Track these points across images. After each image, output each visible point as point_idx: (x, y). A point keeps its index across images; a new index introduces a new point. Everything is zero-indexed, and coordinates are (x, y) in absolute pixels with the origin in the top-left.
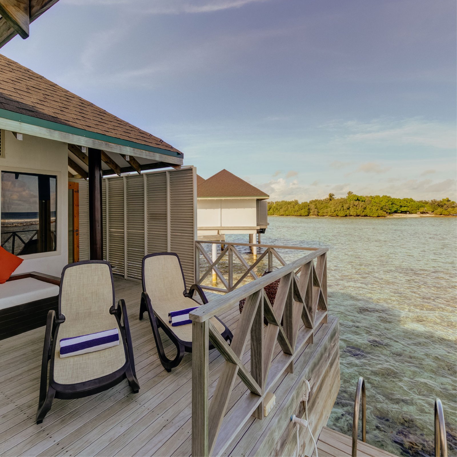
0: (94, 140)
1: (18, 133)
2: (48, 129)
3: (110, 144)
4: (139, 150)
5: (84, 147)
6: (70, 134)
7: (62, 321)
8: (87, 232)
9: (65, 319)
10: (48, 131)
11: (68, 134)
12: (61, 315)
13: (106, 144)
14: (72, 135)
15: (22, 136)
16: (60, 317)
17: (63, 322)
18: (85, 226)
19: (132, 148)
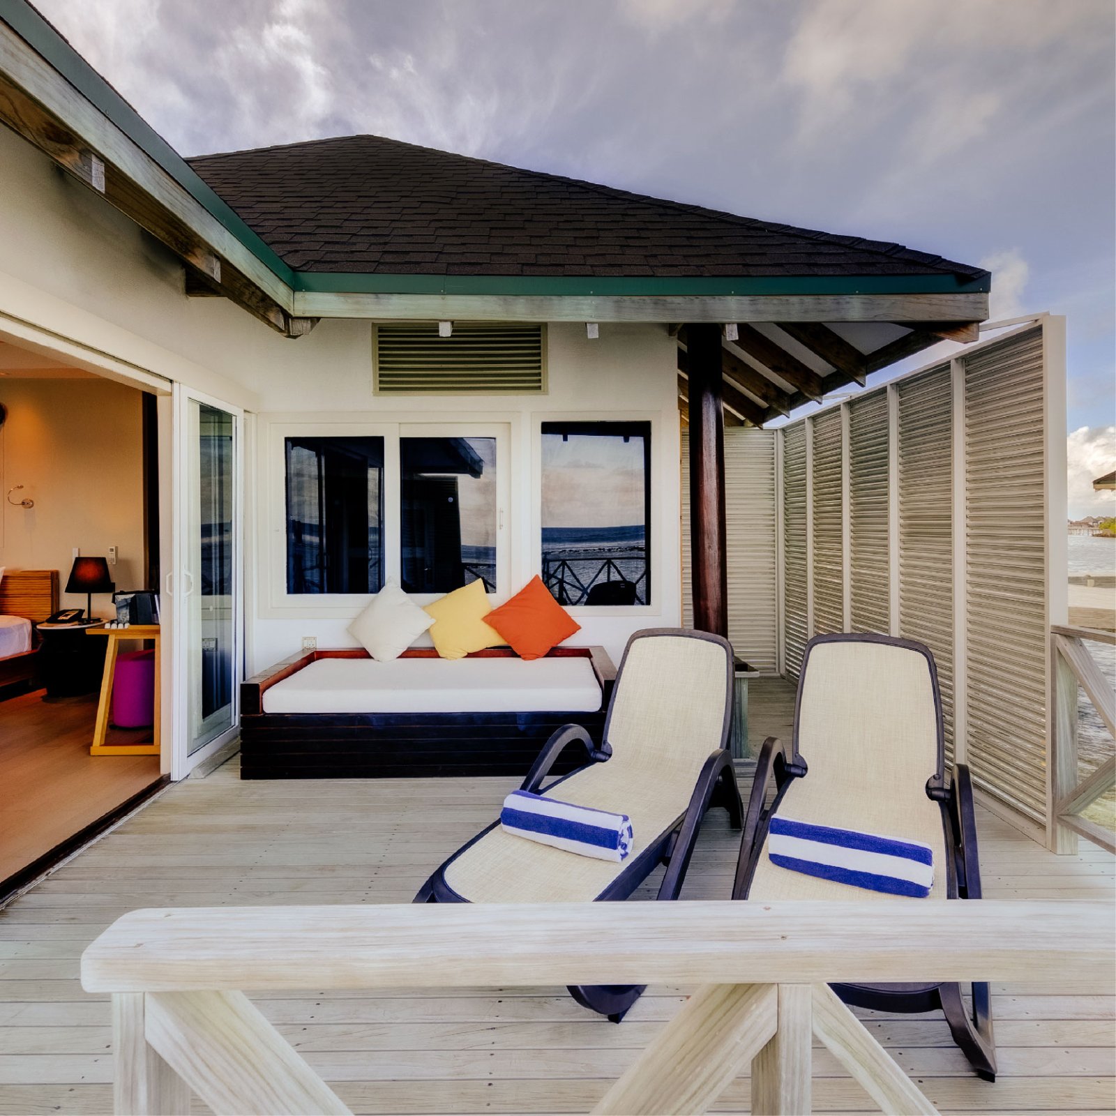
0: (619, 298)
1: (441, 321)
2: (501, 297)
3: (669, 299)
4: (775, 300)
5: (592, 323)
6: (553, 297)
7: (603, 757)
8: (770, 569)
9: (610, 755)
10: (502, 303)
11: (548, 297)
12: (607, 744)
13: (656, 303)
14: (559, 298)
15: (449, 324)
16: (604, 748)
17: (604, 761)
18: (765, 551)
19: (746, 299)
